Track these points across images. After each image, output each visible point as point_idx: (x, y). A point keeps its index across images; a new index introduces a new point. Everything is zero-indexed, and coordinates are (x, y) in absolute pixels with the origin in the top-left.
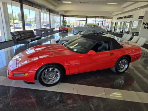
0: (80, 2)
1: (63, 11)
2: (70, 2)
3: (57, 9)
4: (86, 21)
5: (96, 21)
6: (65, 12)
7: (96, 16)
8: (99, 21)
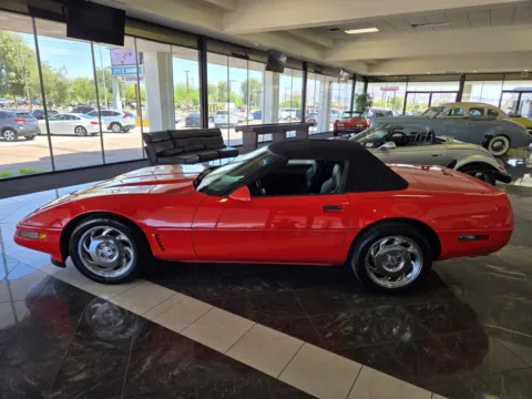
0: (414, 26)
1: (360, 61)
2: (374, 30)
3: (333, 58)
4: (460, 94)
5: (504, 92)
6: (371, 64)
7: (504, 74)
8: (521, 92)
